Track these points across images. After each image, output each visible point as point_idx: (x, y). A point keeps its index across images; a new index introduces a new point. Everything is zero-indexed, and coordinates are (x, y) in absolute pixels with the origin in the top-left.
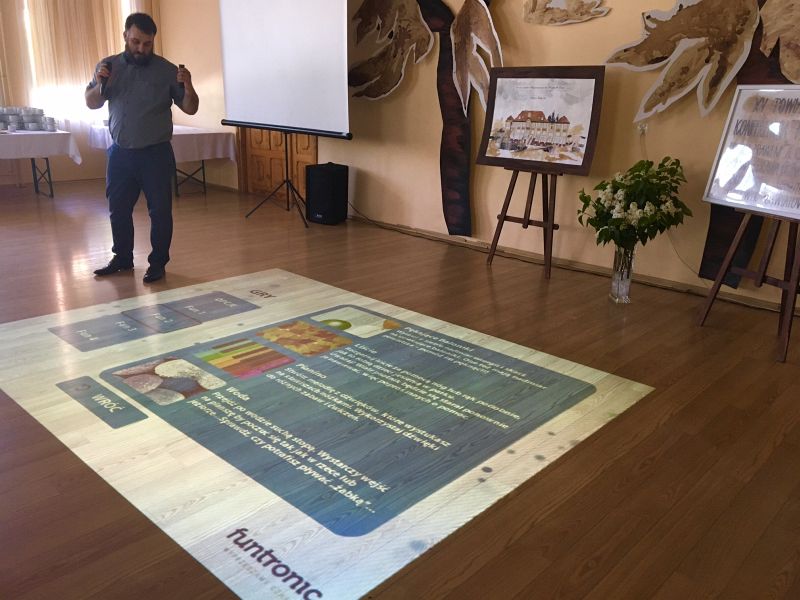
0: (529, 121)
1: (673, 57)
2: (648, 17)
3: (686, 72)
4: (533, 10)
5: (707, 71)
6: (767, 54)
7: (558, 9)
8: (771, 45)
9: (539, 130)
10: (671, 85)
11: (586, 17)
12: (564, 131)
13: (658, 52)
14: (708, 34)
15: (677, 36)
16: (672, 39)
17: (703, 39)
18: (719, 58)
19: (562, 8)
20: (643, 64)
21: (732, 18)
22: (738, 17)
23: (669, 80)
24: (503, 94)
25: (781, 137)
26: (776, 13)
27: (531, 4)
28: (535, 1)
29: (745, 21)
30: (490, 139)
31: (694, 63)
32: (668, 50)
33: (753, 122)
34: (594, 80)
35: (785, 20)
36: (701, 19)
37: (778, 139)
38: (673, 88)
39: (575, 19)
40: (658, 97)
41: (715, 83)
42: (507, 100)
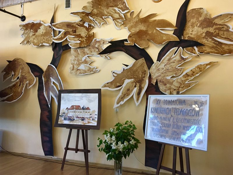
0: (75, 109)
1: (124, 85)
2: (114, 72)
3: (129, 90)
4: (73, 70)
5: (135, 90)
6: (154, 84)
7: (82, 69)
8: (155, 81)
9: (79, 112)
10: (125, 95)
11: (92, 72)
12: (89, 112)
13: (119, 84)
14: (134, 78)
15: (124, 78)
16: (123, 79)
17: (133, 80)
18: (139, 86)
19: (84, 69)
20: (114, 88)
21: (141, 73)
22: (143, 73)
23: (124, 93)
24: (64, 99)
25: (169, 114)
26: (154, 71)
27: (72, 68)
28: (73, 67)
29: (145, 74)
30: (60, 117)
31: (131, 87)
32: (122, 83)
33: (157, 108)
34: (98, 94)
35: (158, 73)
36: (131, 73)
37: (168, 115)
38: (125, 96)
39: (88, 73)
40: (121, 99)
41: (139, 94)
42: (66, 101)
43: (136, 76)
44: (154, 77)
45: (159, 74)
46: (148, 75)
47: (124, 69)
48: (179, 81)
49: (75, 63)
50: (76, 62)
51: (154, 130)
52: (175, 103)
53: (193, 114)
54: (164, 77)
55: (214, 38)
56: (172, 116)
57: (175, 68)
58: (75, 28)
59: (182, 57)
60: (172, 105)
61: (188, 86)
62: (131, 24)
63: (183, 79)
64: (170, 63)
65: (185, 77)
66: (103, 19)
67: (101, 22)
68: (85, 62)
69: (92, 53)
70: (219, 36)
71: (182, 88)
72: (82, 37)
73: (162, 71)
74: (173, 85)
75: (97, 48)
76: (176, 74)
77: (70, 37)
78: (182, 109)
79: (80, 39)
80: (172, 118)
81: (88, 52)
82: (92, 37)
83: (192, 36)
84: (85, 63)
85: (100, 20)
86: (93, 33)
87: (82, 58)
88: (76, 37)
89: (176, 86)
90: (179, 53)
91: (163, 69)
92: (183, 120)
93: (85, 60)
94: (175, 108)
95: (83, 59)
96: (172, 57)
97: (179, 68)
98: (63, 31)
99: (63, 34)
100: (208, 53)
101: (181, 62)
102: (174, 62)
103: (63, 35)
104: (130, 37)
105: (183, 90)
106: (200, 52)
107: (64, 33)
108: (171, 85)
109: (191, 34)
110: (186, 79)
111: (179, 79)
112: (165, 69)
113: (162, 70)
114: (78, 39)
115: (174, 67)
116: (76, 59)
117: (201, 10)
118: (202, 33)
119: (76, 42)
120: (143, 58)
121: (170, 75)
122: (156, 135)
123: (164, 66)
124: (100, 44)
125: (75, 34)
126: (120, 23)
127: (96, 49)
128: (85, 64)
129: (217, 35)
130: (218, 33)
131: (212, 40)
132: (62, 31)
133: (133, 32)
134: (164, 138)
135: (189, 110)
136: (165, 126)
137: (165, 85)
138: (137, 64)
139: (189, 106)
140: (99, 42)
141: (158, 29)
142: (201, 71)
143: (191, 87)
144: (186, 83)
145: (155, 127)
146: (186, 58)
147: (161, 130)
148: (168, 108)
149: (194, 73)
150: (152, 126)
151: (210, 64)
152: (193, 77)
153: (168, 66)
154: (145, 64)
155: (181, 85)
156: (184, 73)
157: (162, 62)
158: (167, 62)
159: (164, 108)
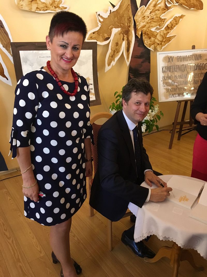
1: (112, 37)
2: (99, 15)
3: (117, 45)
5: (124, 44)
6: (139, 37)
8: (140, 33)
10: (114, 52)
11: (58, 10)
13: (106, 35)
14: (121, 27)
15: (111, 26)
16: (110, 28)
17: (120, 29)
18: (126, 39)
21: (126, 20)
22: (128, 19)
23: (113, 49)
25: (184, 70)
26: (140, 19)
29: (130, 21)
31: (119, 41)
32: (109, 34)
34: (91, 51)
35: (143, 23)
36: (118, 19)
37: (183, 72)
38: (115, 53)
39: (52, 10)
40: (111, 58)
41: (128, 50)
42: (34, 67)
43: (123, 24)
44: (139, 27)
45: (144, 24)
46: (133, 24)
47: (111, 11)
48: (162, 34)
51: (169, 91)
52: (190, 58)
54: (149, 27)
56: (188, 72)
57: (159, 17)
59: (166, 4)
60: (187, 61)
61: (169, 40)
63: (165, 32)
64: (155, 11)
71: (164, 42)
73: (147, 20)
74: (157, 39)
76: (160, 25)
78: (198, 64)
89: (159, 41)
92: (199, 75)
96: (158, 3)
97: (162, 18)
100: (181, 4)
101: (165, 11)
102: (159, 10)
105: (165, 45)
106: (176, 1)
108: (155, 39)
110: (167, 31)
111: (162, 32)
112: (150, 17)
113: (147, 18)
121: (155, 27)
122: (172, 95)
123: (150, 14)
134: (182, 96)
135: (205, 64)
136: (182, 83)
137: (150, 38)
138: (124, 5)
139: (205, 61)
142: (177, 24)
143: (171, 42)
144: (168, 36)
145: (170, 88)
146: (169, 7)
147: (178, 89)
148: (183, 65)
149: (172, 25)
150: (166, 87)
151: (182, 17)
152: (172, 31)
153: (153, 13)
154: (130, 7)
155: (163, 39)
156: (166, 26)
157: (148, 8)
158: (153, 8)
159: (178, 66)
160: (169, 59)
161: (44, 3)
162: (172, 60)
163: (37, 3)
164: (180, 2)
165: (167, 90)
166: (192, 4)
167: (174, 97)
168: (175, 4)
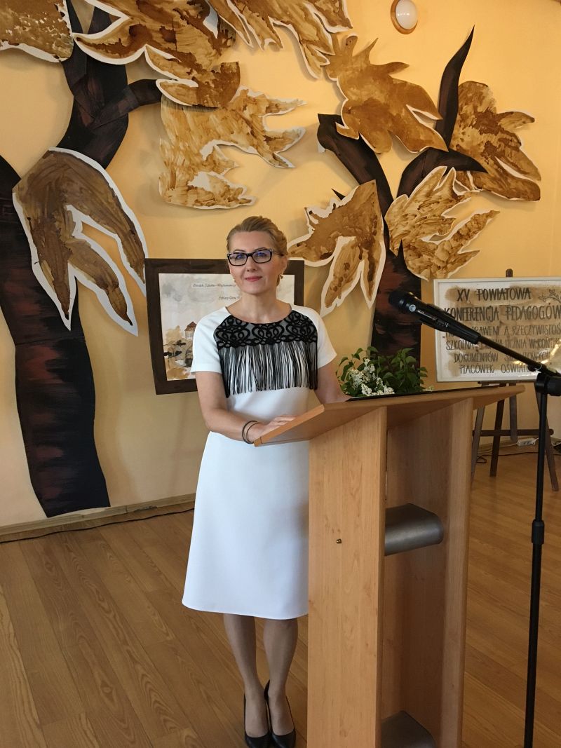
1: (336, 253)
2: (311, 213)
3: (348, 268)
4: (173, 186)
5: (362, 267)
6: (396, 253)
7: (203, 189)
8: (397, 246)
10: (341, 280)
11: (234, 204)
13: (324, 248)
14: (355, 234)
15: (335, 233)
16: (332, 236)
17: (353, 238)
18: (367, 256)
19: (208, 189)
20: (316, 260)
21: (368, 222)
22: (371, 220)
23: (338, 275)
24: (173, 294)
25: (493, 319)
26: (396, 220)
27: (169, 179)
28: (173, 176)
29: (376, 224)
30: (166, 357)
31: (352, 258)
32: (331, 247)
33: (462, 309)
35: (404, 226)
36: (349, 219)
37: (491, 321)
38: (342, 283)
39: (223, 205)
40: (333, 291)
41: (370, 277)
42: (181, 302)
43: (360, 228)
44: (395, 234)
45: (407, 228)
46: (383, 229)
47: (334, 205)
48: (446, 247)
49: (179, 162)
50: (180, 159)
51: (461, 358)
52: (505, 295)
53: (548, 315)
54: (417, 235)
55: (498, 160)
56: (501, 322)
57: (440, 216)
58: (173, 24)
59: (453, 192)
60: (499, 299)
61: (463, 260)
62: (348, 73)
63: (454, 244)
64: (430, 204)
65: (457, 240)
66: (269, 25)
67: (264, 34)
68: (213, 164)
69: (232, 137)
70: (504, 156)
71: (452, 263)
72: (198, 68)
73: (412, 221)
74: (435, 258)
75: (248, 123)
76: (440, 231)
77: (155, 55)
78: (523, 307)
79: (195, 73)
80: (502, 329)
81: (220, 129)
82: (235, 80)
83: (464, 146)
84: (213, 169)
85: (263, 29)
86: (237, 63)
87: (201, 148)
88: (179, 63)
89: (441, 261)
90: (448, 182)
91: (416, 216)
92: (527, 329)
93: (211, 156)
94: (508, 307)
95: (206, 151)
96: (435, 189)
97: (446, 217)
98: (124, 18)
99: (121, 29)
100: (488, 191)
101: (451, 204)
102: (438, 203)
103: (126, 38)
104: (347, 111)
106: (477, 184)
107: (127, 28)
108: (430, 257)
109: (462, 140)
110: (458, 243)
111: (446, 243)
112: (418, 216)
113: (413, 217)
114: (189, 70)
115: (437, 213)
116: (182, 148)
117: (484, 91)
118: (479, 143)
119: (181, 81)
120: (374, 181)
121: (430, 233)
122: (468, 368)
123: (419, 209)
124: (259, 111)
125: (172, 46)
126: (320, 59)
127: (245, 124)
128: (213, 173)
129: (502, 155)
130: (504, 151)
131: (495, 163)
132: (118, 18)
133: (354, 98)
134: (489, 371)
135: (538, 307)
137: (419, 255)
138: (362, 194)
139: (539, 301)
140: (255, 101)
141: (411, 109)
142: (480, 229)
143: (467, 263)
144: (460, 252)
145: (462, 353)
146: (460, 196)
147: (479, 356)
148: (490, 307)
149: (470, 230)
150: (453, 351)
151: (491, 214)
152: (470, 241)
153: (425, 209)
154: (376, 197)
155: (450, 258)
156: (454, 231)
157: (413, 198)
158: (424, 199)
159: (480, 308)
160: (460, 295)
161: (210, 192)
162: (467, 296)
163: (198, 194)
164: (484, 186)
165: (457, 357)
166: (514, 190)
167: (471, 372)
168: (474, 191)
